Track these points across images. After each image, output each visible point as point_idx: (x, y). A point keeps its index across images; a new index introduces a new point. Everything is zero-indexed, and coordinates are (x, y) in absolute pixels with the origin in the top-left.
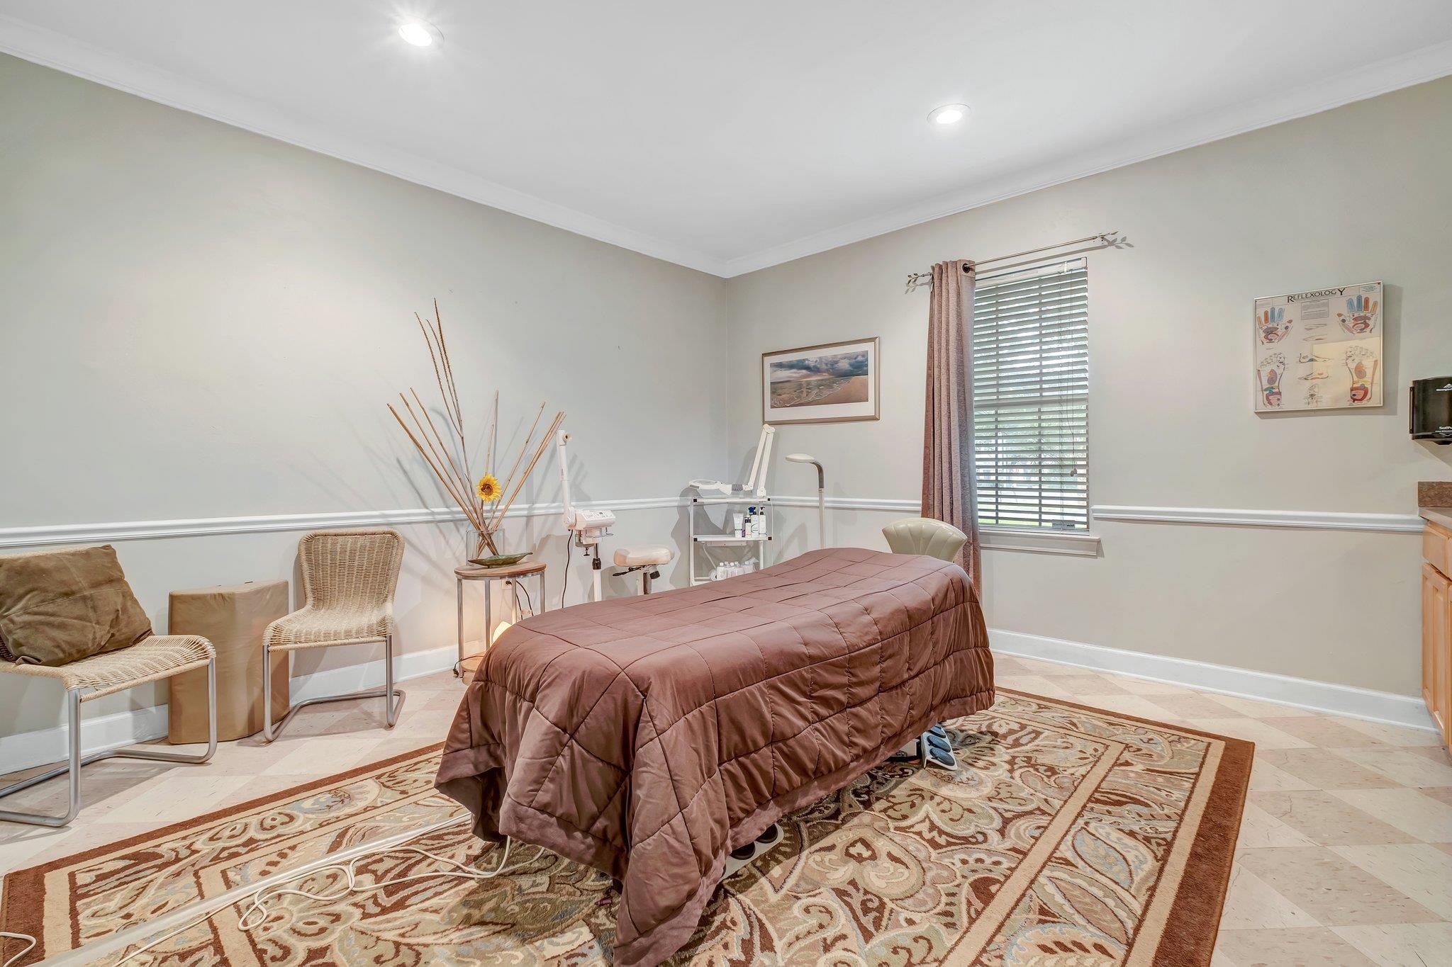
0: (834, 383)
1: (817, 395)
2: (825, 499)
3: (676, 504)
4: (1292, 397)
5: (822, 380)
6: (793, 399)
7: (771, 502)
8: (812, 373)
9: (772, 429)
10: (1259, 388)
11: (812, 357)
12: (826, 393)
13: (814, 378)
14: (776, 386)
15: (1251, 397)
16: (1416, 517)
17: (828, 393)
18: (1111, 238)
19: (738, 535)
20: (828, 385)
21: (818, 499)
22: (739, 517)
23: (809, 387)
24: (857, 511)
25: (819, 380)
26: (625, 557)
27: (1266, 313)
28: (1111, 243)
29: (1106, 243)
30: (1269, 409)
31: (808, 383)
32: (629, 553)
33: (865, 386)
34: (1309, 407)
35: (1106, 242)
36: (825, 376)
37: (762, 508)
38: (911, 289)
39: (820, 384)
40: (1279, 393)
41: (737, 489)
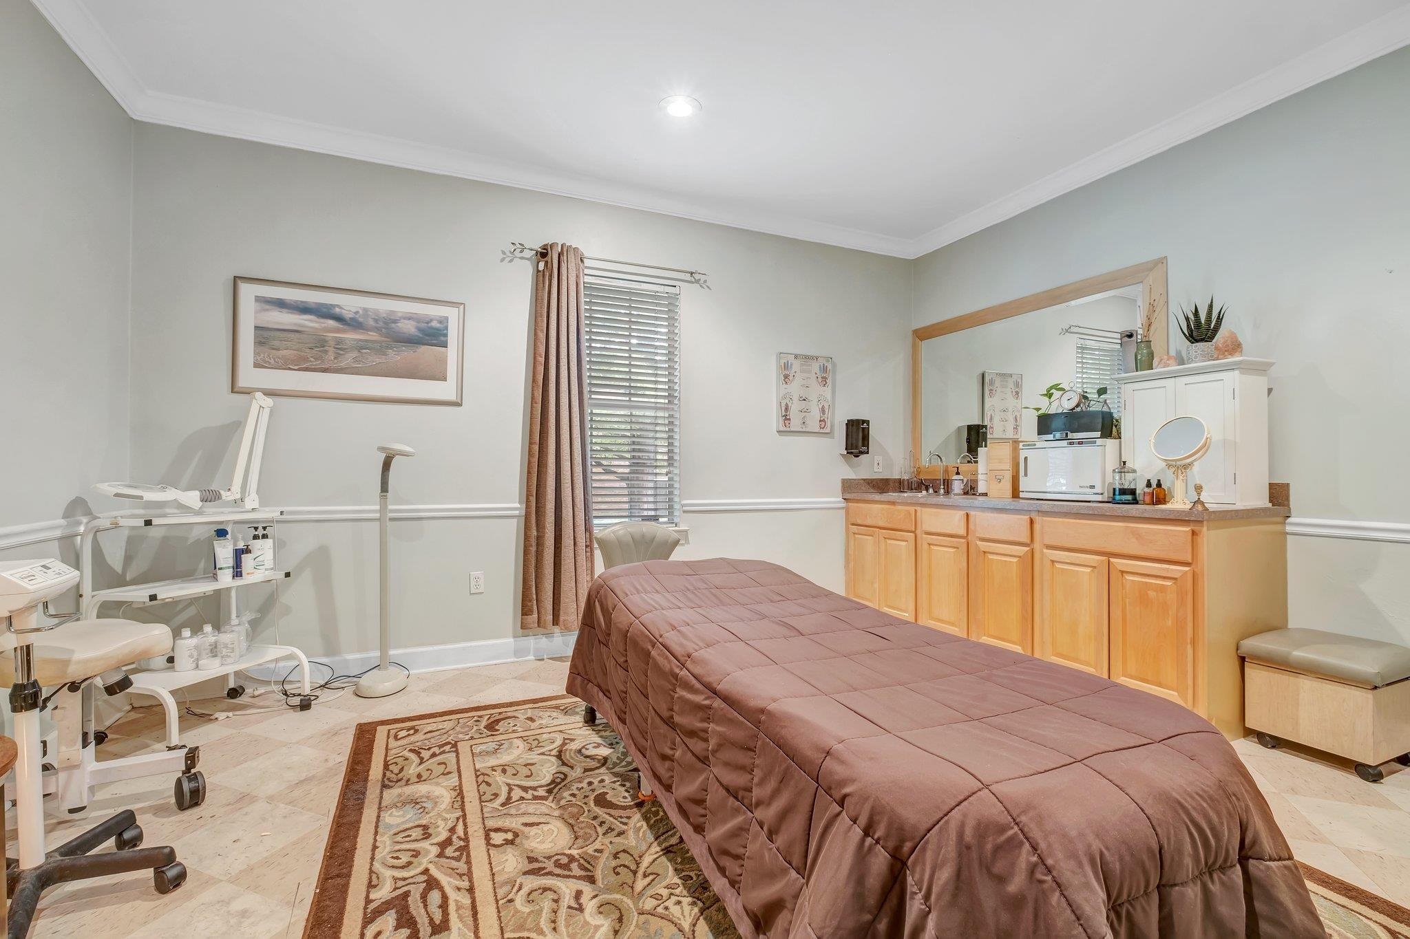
0: (387, 348)
1: (356, 360)
2: (390, 507)
3: (58, 533)
4: (795, 424)
5: (366, 341)
6: (306, 359)
7: (284, 517)
8: (345, 327)
9: (269, 402)
10: (780, 415)
11: (349, 305)
12: (376, 360)
13: (351, 336)
14: (266, 334)
15: (774, 421)
16: (841, 499)
17: (378, 361)
18: (697, 276)
19: (226, 579)
20: (381, 350)
21: (378, 507)
22: (224, 547)
23: (340, 347)
24: (424, 522)
25: (360, 340)
26: (66, 663)
27: (785, 363)
28: (697, 281)
29: (693, 280)
30: (785, 429)
31: (339, 342)
32: (73, 651)
33: (443, 361)
34: (801, 430)
35: (693, 277)
36: (373, 336)
37: (264, 528)
38: (508, 259)
39: (360, 347)
40: (790, 419)
41: (210, 497)
